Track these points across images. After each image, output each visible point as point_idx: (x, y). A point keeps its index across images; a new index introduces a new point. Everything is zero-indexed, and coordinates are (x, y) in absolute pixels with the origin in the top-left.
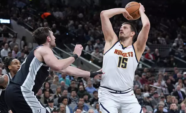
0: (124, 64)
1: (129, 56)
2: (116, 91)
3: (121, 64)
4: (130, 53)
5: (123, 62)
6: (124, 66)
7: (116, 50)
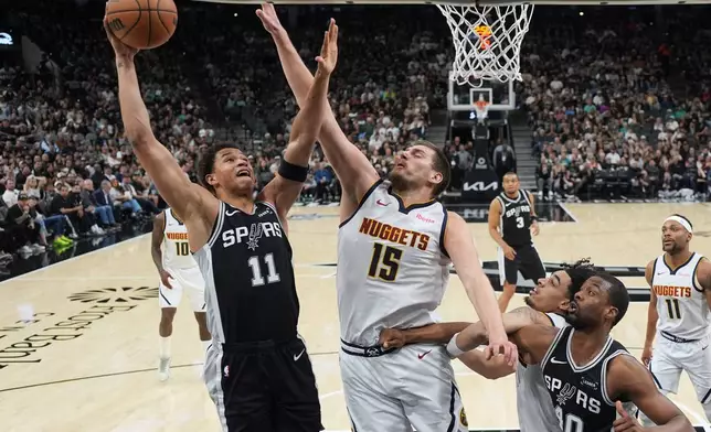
0: (388, 268)
1: (412, 244)
2: (366, 349)
3: (381, 265)
4: (418, 238)
5: (386, 261)
6: (388, 274)
7: (366, 220)
